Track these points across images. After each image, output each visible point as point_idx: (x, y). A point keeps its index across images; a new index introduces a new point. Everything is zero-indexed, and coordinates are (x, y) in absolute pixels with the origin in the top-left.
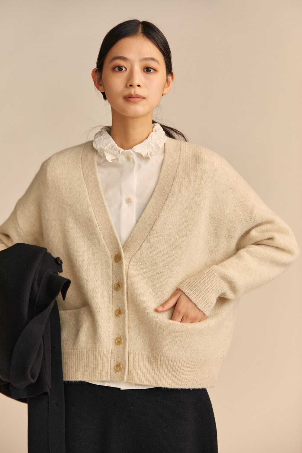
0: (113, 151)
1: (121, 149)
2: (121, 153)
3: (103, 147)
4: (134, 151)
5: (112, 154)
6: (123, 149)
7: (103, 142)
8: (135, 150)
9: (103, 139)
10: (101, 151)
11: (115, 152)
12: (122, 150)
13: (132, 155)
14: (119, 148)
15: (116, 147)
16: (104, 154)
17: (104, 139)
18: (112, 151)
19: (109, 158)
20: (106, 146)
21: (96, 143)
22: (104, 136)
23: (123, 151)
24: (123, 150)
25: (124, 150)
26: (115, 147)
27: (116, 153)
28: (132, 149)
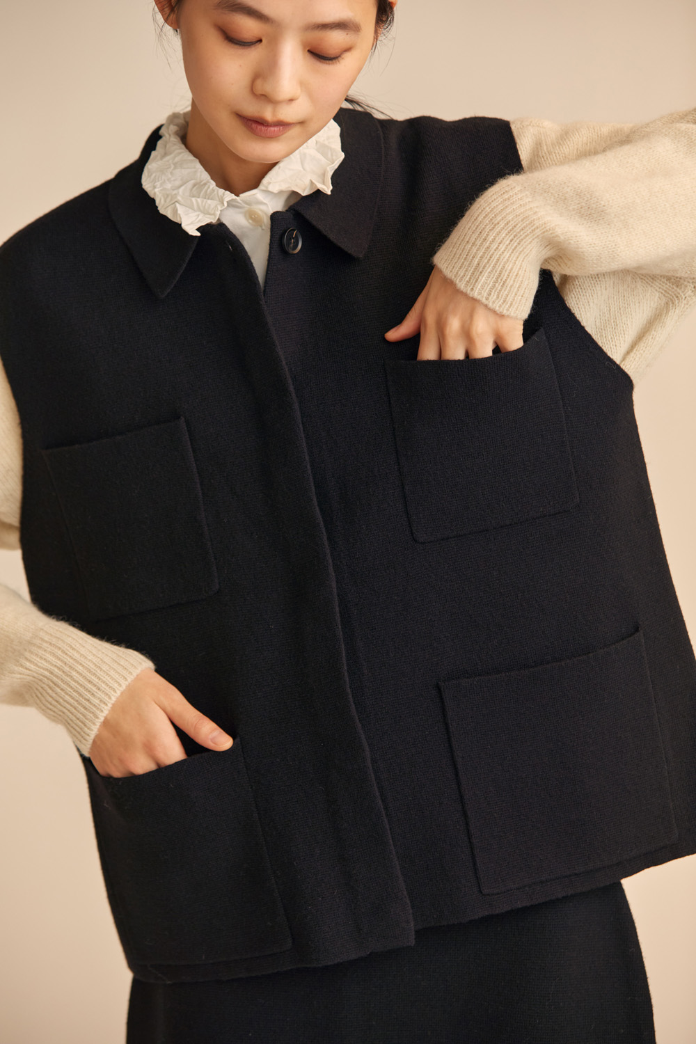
0: (202, 202)
1: (227, 192)
2: (228, 206)
3: (173, 190)
4: (267, 192)
5: (199, 210)
6: (232, 192)
7: (171, 173)
8: (271, 188)
9: (173, 166)
10: (165, 201)
11: (209, 201)
12: (229, 196)
13: (262, 203)
14: (221, 191)
15: (211, 187)
16: (177, 210)
17: (175, 164)
18: (199, 199)
19: (192, 223)
20: (183, 188)
21: (153, 177)
22: (175, 157)
23: (232, 200)
24: (233, 196)
25: (238, 195)
26: (209, 187)
27: (212, 206)
28: (261, 187)
